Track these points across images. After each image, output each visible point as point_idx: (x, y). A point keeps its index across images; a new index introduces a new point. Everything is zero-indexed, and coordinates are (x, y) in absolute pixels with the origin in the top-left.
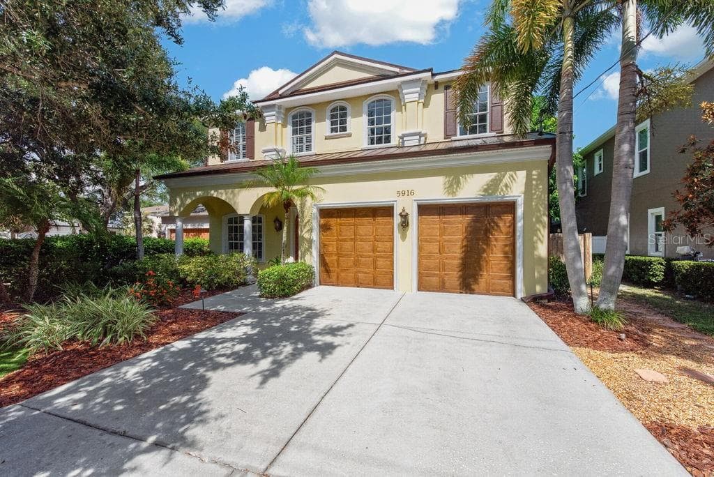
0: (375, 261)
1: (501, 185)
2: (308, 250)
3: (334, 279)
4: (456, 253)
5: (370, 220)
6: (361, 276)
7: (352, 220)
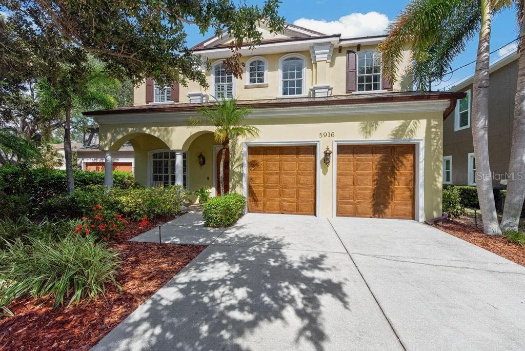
0: (297, 192)
1: (407, 130)
2: (238, 182)
3: (261, 207)
4: (367, 185)
5: (294, 157)
6: (285, 204)
7: (277, 157)
